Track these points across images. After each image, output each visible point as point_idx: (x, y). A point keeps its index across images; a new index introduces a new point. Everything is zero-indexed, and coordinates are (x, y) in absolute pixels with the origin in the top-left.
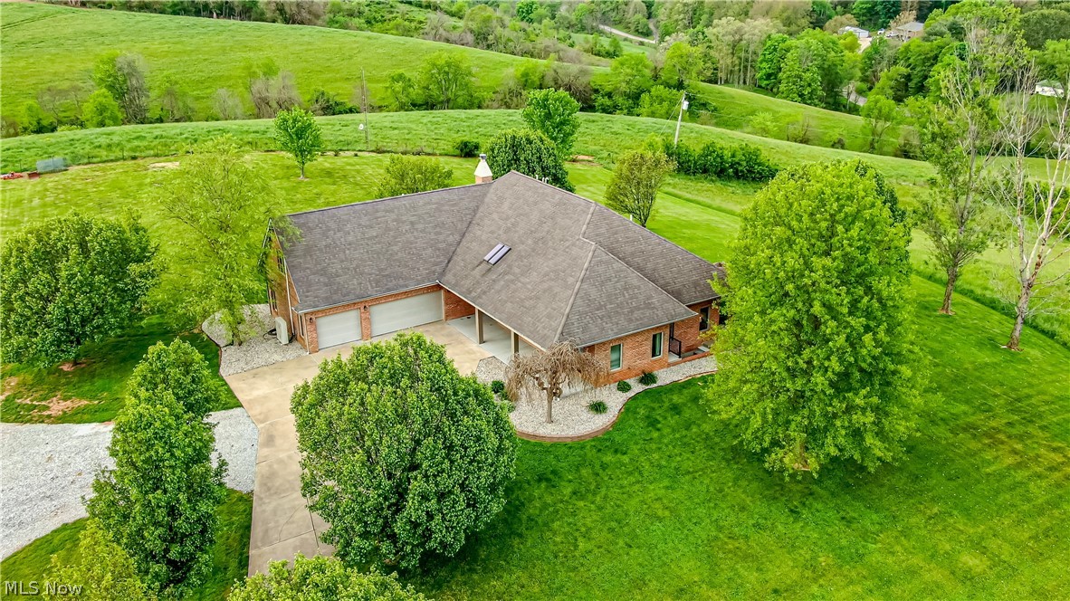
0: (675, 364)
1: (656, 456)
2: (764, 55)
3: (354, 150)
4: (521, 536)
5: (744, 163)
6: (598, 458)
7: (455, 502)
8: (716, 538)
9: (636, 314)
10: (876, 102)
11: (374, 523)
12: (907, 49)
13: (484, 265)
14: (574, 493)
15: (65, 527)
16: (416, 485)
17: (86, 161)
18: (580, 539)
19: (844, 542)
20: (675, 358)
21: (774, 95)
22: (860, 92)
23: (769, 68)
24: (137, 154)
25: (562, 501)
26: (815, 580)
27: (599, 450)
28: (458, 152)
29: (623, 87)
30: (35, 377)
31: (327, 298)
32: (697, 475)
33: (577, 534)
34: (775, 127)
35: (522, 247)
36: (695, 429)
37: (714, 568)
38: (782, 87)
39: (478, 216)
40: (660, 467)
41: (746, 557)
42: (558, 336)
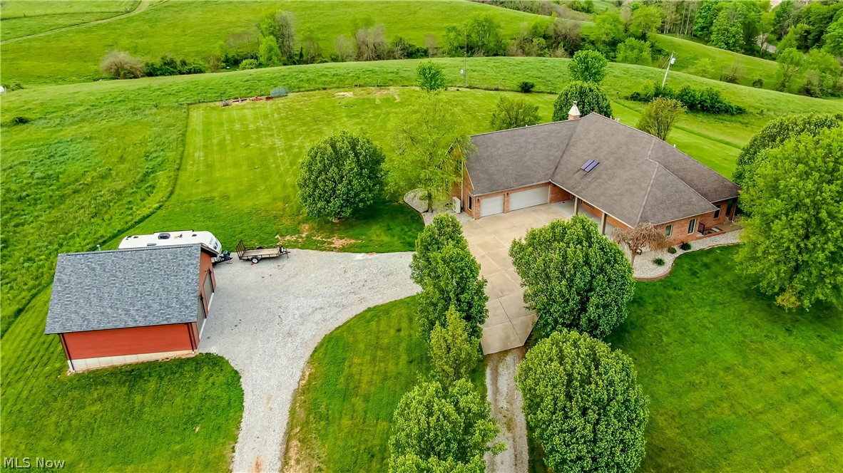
0: (700, 238)
1: (700, 293)
2: (701, 13)
3: (455, 86)
4: (628, 332)
5: (709, 101)
6: (664, 292)
7: (612, 310)
8: (743, 342)
9: (684, 208)
10: (790, 53)
11: (568, 319)
12: (809, 11)
13: (581, 171)
14: (655, 311)
15: (369, 309)
16: (594, 300)
17: (297, 90)
18: (663, 336)
19: (821, 349)
20: (700, 235)
21: (707, 42)
22: (770, 42)
23: (704, 22)
24: (326, 86)
25: (649, 315)
26: (806, 368)
27: (665, 287)
28: (520, 89)
29: (604, 37)
30: (318, 224)
31: (489, 188)
32: (726, 305)
33: (661, 333)
34: (712, 69)
35: (606, 162)
36: (720, 279)
37: (745, 358)
38: (713, 37)
39: (572, 140)
40: (703, 299)
41: (763, 353)
42: (639, 218)
